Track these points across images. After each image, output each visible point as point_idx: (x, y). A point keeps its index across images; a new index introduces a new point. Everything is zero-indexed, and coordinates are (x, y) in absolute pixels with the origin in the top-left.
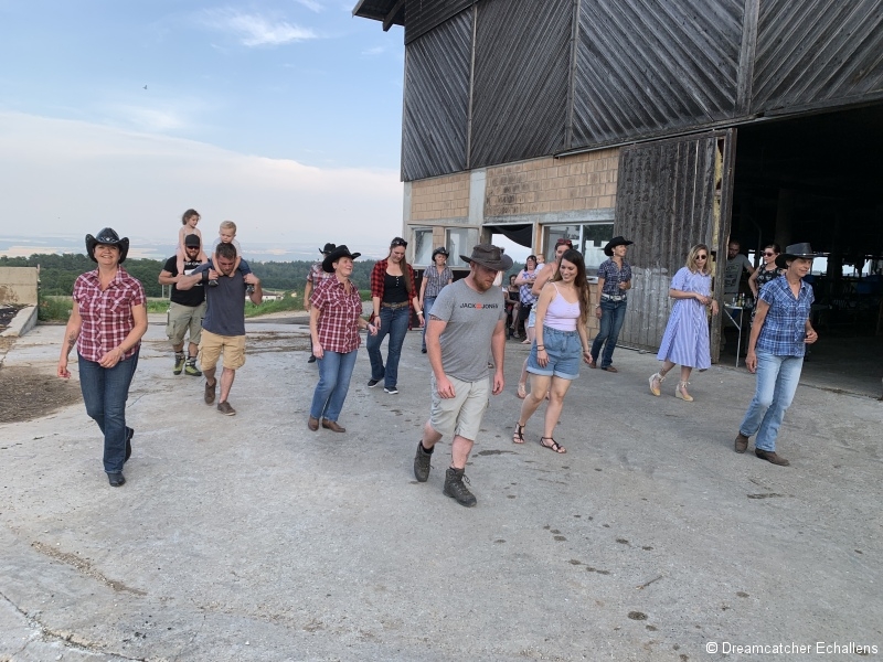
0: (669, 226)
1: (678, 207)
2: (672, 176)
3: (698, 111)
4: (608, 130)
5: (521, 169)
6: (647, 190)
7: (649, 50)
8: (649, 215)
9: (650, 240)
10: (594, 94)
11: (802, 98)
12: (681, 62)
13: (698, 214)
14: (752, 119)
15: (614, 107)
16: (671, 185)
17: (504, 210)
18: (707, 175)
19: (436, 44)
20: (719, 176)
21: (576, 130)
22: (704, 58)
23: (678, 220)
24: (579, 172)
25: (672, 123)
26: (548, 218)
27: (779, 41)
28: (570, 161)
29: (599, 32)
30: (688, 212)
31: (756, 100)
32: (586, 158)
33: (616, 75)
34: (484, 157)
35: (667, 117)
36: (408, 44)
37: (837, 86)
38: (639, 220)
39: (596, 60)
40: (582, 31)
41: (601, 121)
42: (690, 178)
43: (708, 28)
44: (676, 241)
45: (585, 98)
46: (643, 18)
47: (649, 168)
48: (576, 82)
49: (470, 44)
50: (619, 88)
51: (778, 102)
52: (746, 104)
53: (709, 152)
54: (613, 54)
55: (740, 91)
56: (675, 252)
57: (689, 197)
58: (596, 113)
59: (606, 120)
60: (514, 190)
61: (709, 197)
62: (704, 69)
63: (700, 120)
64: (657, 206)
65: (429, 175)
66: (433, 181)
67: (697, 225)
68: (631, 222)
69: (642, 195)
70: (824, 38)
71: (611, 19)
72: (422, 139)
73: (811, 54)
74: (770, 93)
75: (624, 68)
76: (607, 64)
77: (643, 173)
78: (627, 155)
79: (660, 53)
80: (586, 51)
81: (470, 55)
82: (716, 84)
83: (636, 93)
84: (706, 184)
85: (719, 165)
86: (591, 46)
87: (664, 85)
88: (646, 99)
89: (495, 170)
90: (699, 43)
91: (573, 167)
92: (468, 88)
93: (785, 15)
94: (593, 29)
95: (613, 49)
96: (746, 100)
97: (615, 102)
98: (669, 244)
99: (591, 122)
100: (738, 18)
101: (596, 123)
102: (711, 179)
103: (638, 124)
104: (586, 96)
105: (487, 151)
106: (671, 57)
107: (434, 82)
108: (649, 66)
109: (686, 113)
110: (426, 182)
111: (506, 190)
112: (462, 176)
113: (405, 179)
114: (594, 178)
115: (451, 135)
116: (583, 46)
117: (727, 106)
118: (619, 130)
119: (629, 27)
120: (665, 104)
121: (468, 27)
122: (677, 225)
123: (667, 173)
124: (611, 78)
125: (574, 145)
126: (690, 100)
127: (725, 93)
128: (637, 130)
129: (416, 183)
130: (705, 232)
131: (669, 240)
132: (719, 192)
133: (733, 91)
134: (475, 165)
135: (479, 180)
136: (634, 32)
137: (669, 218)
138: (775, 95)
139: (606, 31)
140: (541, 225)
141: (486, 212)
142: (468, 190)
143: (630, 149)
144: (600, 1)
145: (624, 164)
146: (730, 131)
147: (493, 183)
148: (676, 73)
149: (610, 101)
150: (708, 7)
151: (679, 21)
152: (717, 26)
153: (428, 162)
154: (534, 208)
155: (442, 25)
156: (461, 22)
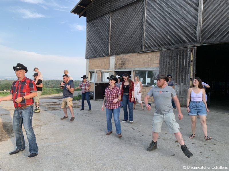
0: (177, 72)
1: (180, 66)
2: (177, 58)
3: (185, 42)
5: (126, 56)
6: (169, 62)
7: (168, 26)
8: (170, 69)
10: (151, 37)
11: (216, 40)
12: (179, 29)
14: (202, 44)
15: (158, 40)
16: (177, 61)
17: (121, 67)
18: (188, 58)
19: (98, 22)
20: (192, 59)
21: (145, 46)
22: (186, 29)
23: (180, 70)
24: (146, 57)
25: (176, 45)
26: (136, 69)
27: (209, 25)
28: (144, 54)
29: (152, 21)
30: (183, 68)
31: (203, 40)
32: (148, 53)
33: (158, 32)
34: (115, 53)
35: (175, 43)
38: (167, 70)
39: (151, 28)
40: (147, 20)
42: (183, 59)
43: (187, 21)
44: (179, 75)
46: (166, 18)
47: (170, 56)
48: (145, 33)
49: (109, 22)
50: (159, 36)
51: (209, 41)
52: (200, 41)
53: (188, 53)
54: (157, 27)
55: (197, 37)
56: (179, 79)
57: (183, 64)
58: (152, 42)
59: (155, 44)
60: (125, 61)
61: (189, 64)
62: (186, 31)
63: (185, 44)
64: (173, 67)
65: (95, 57)
66: (96, 59)
67: (186, 71)
68: (165, 71)
69: (168, 63)
71: (156, 18)
72: (93, 47)
75: (160, 30)
76: (155, 29)
77: (168, 58)
78: (162, 53)
79: (172, 27)
80: (148, 25)
81: (109, 25)
82: (190, 35)
83: (166, 38)
84: (188, 61)
85: (192, 56)
86: (150, 24)
87: (173, 35)
88: (168, 38)
89: (118, 56)
90: (184, 25)
91: (144, 56)
92: (109, 34)
93: (210, 19)
94: (150, 20)
95: (157, 25)
96: (200, 40)
97: (158, 39)
98: (177, 76)
100: (196, 19)
101: (152, 44)
104: (149, 37)
105: (116, 51)
106: (176, 28)
107: (97, 32)
108: (169, 30)
109: (181, 43)
110: (94, 59)
111: (122, 62)
112: (107, 57)
113: (87, 58)
114: (151, 59)
115: (103, 47)
116: (147, 24)
117: (194, 41)
118: (159, 46)
119: (162, 20)
120: (174, 40)
121: (110, 18)
124: (157, 33)
125: (145, 50)
126: (182, 39)
127: (193, 38)
128: (165, 46)
129: (91, 59)
130: (188, 73)
132: (192, 63)
133: (196, 38)
134: (112, 54)
135: (113, 60)
136: (163, 21)
137: (177, 69)
138: (208, 38)
140: (134, 71)
141: (115, 67)
142: (109, 61)
143: (163, 51)
144: (152, 13)
145: (162, 55)
146: (195, 47)
147: (118, 59)
148: (177, 32)
149: (156, 39)
150: (187, 16)
151: (178, 19)
152: (190, 21)
153: (95, 54)
154: (132, 67)
155: (99, 17)
156: (106, 16)
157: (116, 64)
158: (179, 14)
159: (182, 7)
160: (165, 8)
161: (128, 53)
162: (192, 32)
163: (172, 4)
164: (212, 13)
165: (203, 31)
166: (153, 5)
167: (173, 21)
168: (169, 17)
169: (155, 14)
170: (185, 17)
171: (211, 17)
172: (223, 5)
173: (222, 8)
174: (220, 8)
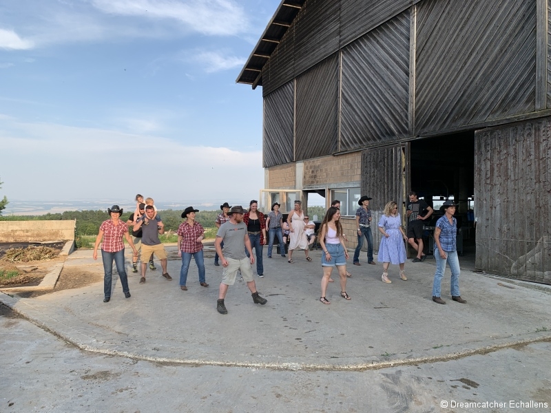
0: (384, 190)
1: (388, 180)
2: (384, 165)
3: (393, 134)
4: (356, 142)
5: (318, 161)
6: (374, 172)
7: (371, 104)
8: (375, 185)
9: (377, 197)
10: (349, 124)
11: (435, 128)
13: (396, 183)
14: (415, 138)
15: (358, 131)
16: (384, 170)
17: (313, 182)
18: (398, 164)
19: (277, 97)
20: (404, 165)
21: (342, 142)
22: (394, 109)
23: (388, 187)
24: (345, 163)
25: (383, 139)
26: (332, 186)
27: (423, 102)
28: (341, 157)
29: (350, 94)
30: (392, 183)
31: (416, 129)
32: (348, 156)
33: (358, 116)
34: (302, 155)
35: (381, 136)
36: (264, 97)
37: (447, 123)
38: (372, 187)
39: (349, 108)
40: (343, 93)
41: (353, 138)
42: (392, 166)
43: (395, 94)
45: (345, 126)
46: (368, 88)
47: (374, 161)
48: (340, 118)
49: (293, 98)
50: (360, 122)
51: (425, 130)
52: (413, 131)
53: (398, 154)
54: (356, 105)
55: (409, 124)
57: (392, 176)
59: (355, 137)
60: (316, 171)
61: (400, 175)
62: (394, 114)
63: (394, 138)
64: (378, 180)
65: (276, 164)
66: (278, 167)
67: (396, 189)
68: (368, 188)
69: (372, 174)
70: (441, 101)
71: (355, 88)
72: (272, 145)
73: (436, 108)
74: (422, 125)
75: (361, 112)
76: (354, 110)
77: (372, 164)
78: (364, 155)
79: (376, 105)
80: (345, 103)
81: (293, 103)
82: (400, 121)
83: (367, 124)
84: (398, 169)
85: (404, 160)
86: (347, 101)
87: (378, 121)
88: (372, 127)
89: (307, 162)
90: (392, 101)
91: (342, 160)
92: (293, 120)
93: (425, 91)
94: (347, 93)
95: (356, 102)
96: (412, 129)
98: (385, 198)
99: (349, 138)
100: (407, 90)
101: (351, 138)
102: (400, 166)
103: (369, 139)
105: (303, 152)
106: (381, 108)
108: (372, 112)
109: (389, 135)
110: (275, 168)
111: (313, 172)
112: (292, 164)
113: (265, 167)
114: (352, 166)
115: (286, 144)
116: (343, 101)
117: (405, 132)
118: (361, 142)
119: (363, 92)
120: (380, 130)
121: (293, 89)
122: (388, 189)
123: (382, 163)
124: (356, 117)
125: (342, 150)
126: (390, 129)
127: (404, 125)
128: (368, 143)
129: (270, 169)
130: (399, 192)
131: (384, 196)
132: (404, 173)
133: (407, 124)
134: (298, 159)
135: (300, 167)
136: (365, 95)
137: (384, 186)
138: (424, 126)
139: (353, 94)
140: (329, 189)
141: (304, 183)
142: (295, 171)
143: (365, 152)
144: (350, 79)
145: (364, 159)
146: (407, 143)
147: (307, 168)
148: (383, 115)
149: (356, 128)
150: (395, 85)
151: (383, 91)
152: (399, 94)
153: (275, 158)
154: (326, 181)
155: (280, 88)
156: (289, 87)
157: (304, 177)
158: (384, 81)
159: (388, 68)
160: (366, 70)
161: (320, 155)
162: (402, 114)
163: (375, 63)
164: (427, 78)
165: (416, 112)
166: (350, 65)
167: (377, 95)
168: (372, 88)
169: (354, 81)
170: (393, 87)
171: (427, 87)
172: (441, 63)
173: (440, 70)
174: (438, 69)
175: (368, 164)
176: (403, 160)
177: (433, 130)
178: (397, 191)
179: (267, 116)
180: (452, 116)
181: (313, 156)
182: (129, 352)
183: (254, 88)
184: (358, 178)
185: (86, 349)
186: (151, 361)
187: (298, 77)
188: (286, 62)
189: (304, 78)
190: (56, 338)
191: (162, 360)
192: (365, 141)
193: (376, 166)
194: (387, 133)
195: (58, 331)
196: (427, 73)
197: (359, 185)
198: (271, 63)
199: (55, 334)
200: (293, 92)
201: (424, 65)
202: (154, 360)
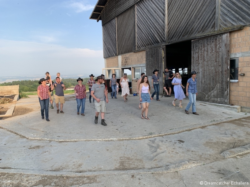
3: (158, 42)
4: (143, 46)
5: (127, 55)
6: (151, 59)
7: (149, 29)
8: (152, 65)
11: (176, 40)
12: (155, 32)
13: (160, 64)
14: (168, 44)
15: (144, 41)
16: (155, 58)
17: (125, 64)
18: (161, 56)
19: (108, 25)
20: (163, 56)
21: (137, 46)
22: (159, 31)
23: (157, 66)
24: (139, 56)
25: (154, 44)
26: (134, 66)
27: (171, 28)
28: (137, 53)
30: (158, 64)
31: (168, 40)
32: (140, 52)
33: (144, 34)
34: (120, 52)
36: (103, 25)
37: (181, 37)
38: (150, 66)
39: (140, 31)
40: (137, 24)
41: (142, 44)
42: (158, 56)
43: (159, 25)
45: (138, 39)
46: (148, 22)
48: (136, 35)
49: (115, 26)
50: (145, 37)
51: (172, 40)
53: (161, 51)
54: (143, 29)
57: (158, 61)
60: (127, 60)
62: (159, 33)
63: (159, 44)
65: (109, 57)
66: (110, 58)
67: (160, 66)
68: (149, 66)
70: (178, 27)
71: (142, 22)
72: (107, 48)
73: (177, 30)
75: (145, 32)
76: (142, 31)
79: (151, 29)
80: (138, 28)
82: (161, 36)
83: (148, 38)
84: (161, 58)
87: (152, 36)
88: (150, 39)
89: (123, 55)
90: (158, 28)
91: (138, 54)
92: (116, 36)
93: (171, 23)
94: (139, 24)
96: (166, 40)
99: (140, 44)
100: (164, 23)
102: (162, 56)
103: (149, 45)
105: (121, 51)
106: (153, 30)
107: (109, 35)
108: (150, 32)
109: (157, 43)
111: (125, 60)
112: (116, 56)
113: (105, 58)
114: (142, 57)
115: (113, 47)
116: (138, 27)
117: (164, 41)
118: (145, 46)
119: (146, 23)
120: (153, 40)
121: (115, 21)
123: (154, 55)
124: (143, 35)
125: (137, 50)
126: (157, 40)
127: (163, 38)
132: (163, 59)
133: (164, 38)
134: (119, 54)
135: (120, 58)
136: (146, 25)
138: (171, 39)
139: (142, 24)
140: (133, 67)
141: (122, 65)
142: (118, 60)
143: (147, 50)
144: (140, 17)
145: (147, 54)
146: (164, 46)
147: (123, 58)
148: (154, 34)
149: (143, 40)
150: (159, 20)
151: (154, 23)
152: (161, 24)
153: (109, 54)
154: (131, 64)
155: (110, 21)
156: (113, 21)
157: (122, 62)
158: (154, 18)
159: (156, 12)
160: (147, 13)
161: (128, 52)
162: (162, 33)
163: (150, 10)
164: (172, 17)
165: (168, 32)
166: (140, 11)
167: (152, 25)
168: (149, 21)
169: (142, 18)
170: (158, 21)
171: (172, 21)
172: (178, 11)
173: (178, 13)
174: (177, 13)
175: (149, 56)
176: (163, 53)
177: (175, 40)
178: (161, 67)
179: (104, 34)
180: (183, 34)
181: (125, 52)
182: (47, 138)
183: (98, 21)
184: (144, 62)
185: (29, 138)
186: (57, 141)
187: (117, 16)
188: (112, 9)
189: (120, 17)
190: (16, 135)
191: (61, 140)
192: (147, 45)
193: (152, 57)
194: (156, 42)
195: (16, 132)
196: (172, 15)
197: (145, 65)
198: (105, 9)
199: (15, 133)
200: (115, 23)
201: (171, 11)
202: (58, 140)
